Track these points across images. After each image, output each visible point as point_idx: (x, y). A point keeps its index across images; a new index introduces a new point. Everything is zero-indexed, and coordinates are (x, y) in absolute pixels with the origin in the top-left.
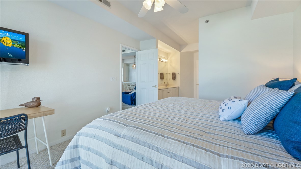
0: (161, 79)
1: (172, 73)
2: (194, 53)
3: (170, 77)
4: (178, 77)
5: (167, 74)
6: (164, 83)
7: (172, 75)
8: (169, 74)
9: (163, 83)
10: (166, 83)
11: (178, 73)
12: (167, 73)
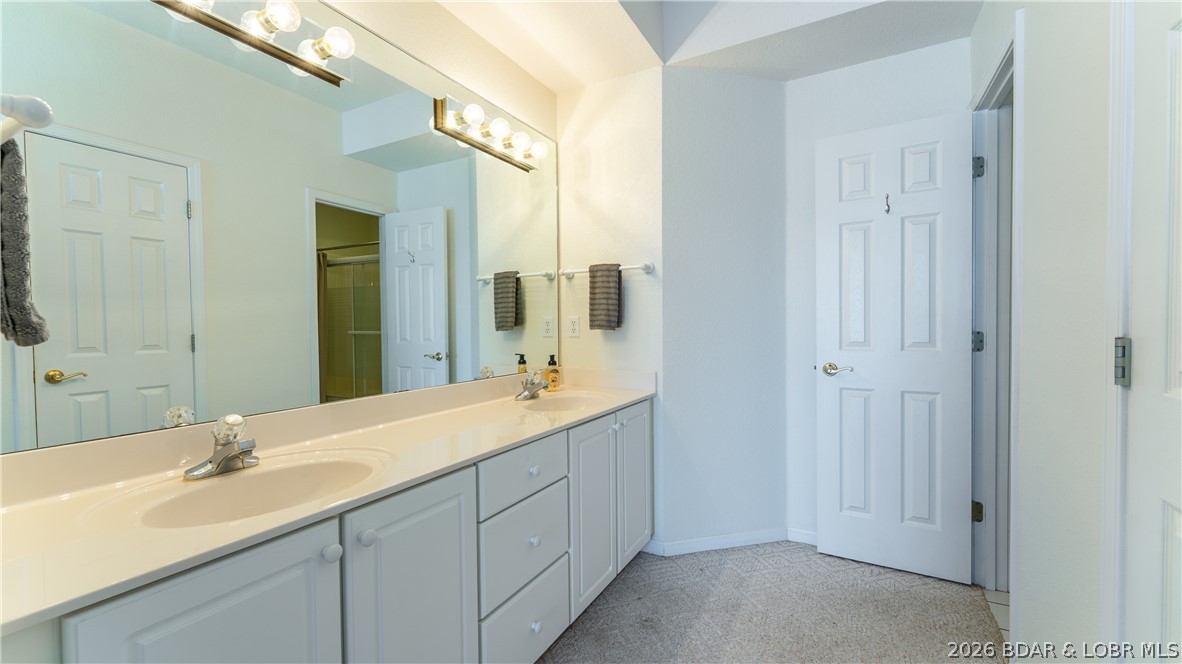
0: (500, 326)
1: (594, 271)
2: (791, 85)
3: (577, 302)
4: (645, 302)
5: (550, 278)
6: (522, 361)
7: (592, 288)
8: (570, 278)
9: (515, 367)
10: (537, 364)
11: (649, 270)
12: (552, 271)
